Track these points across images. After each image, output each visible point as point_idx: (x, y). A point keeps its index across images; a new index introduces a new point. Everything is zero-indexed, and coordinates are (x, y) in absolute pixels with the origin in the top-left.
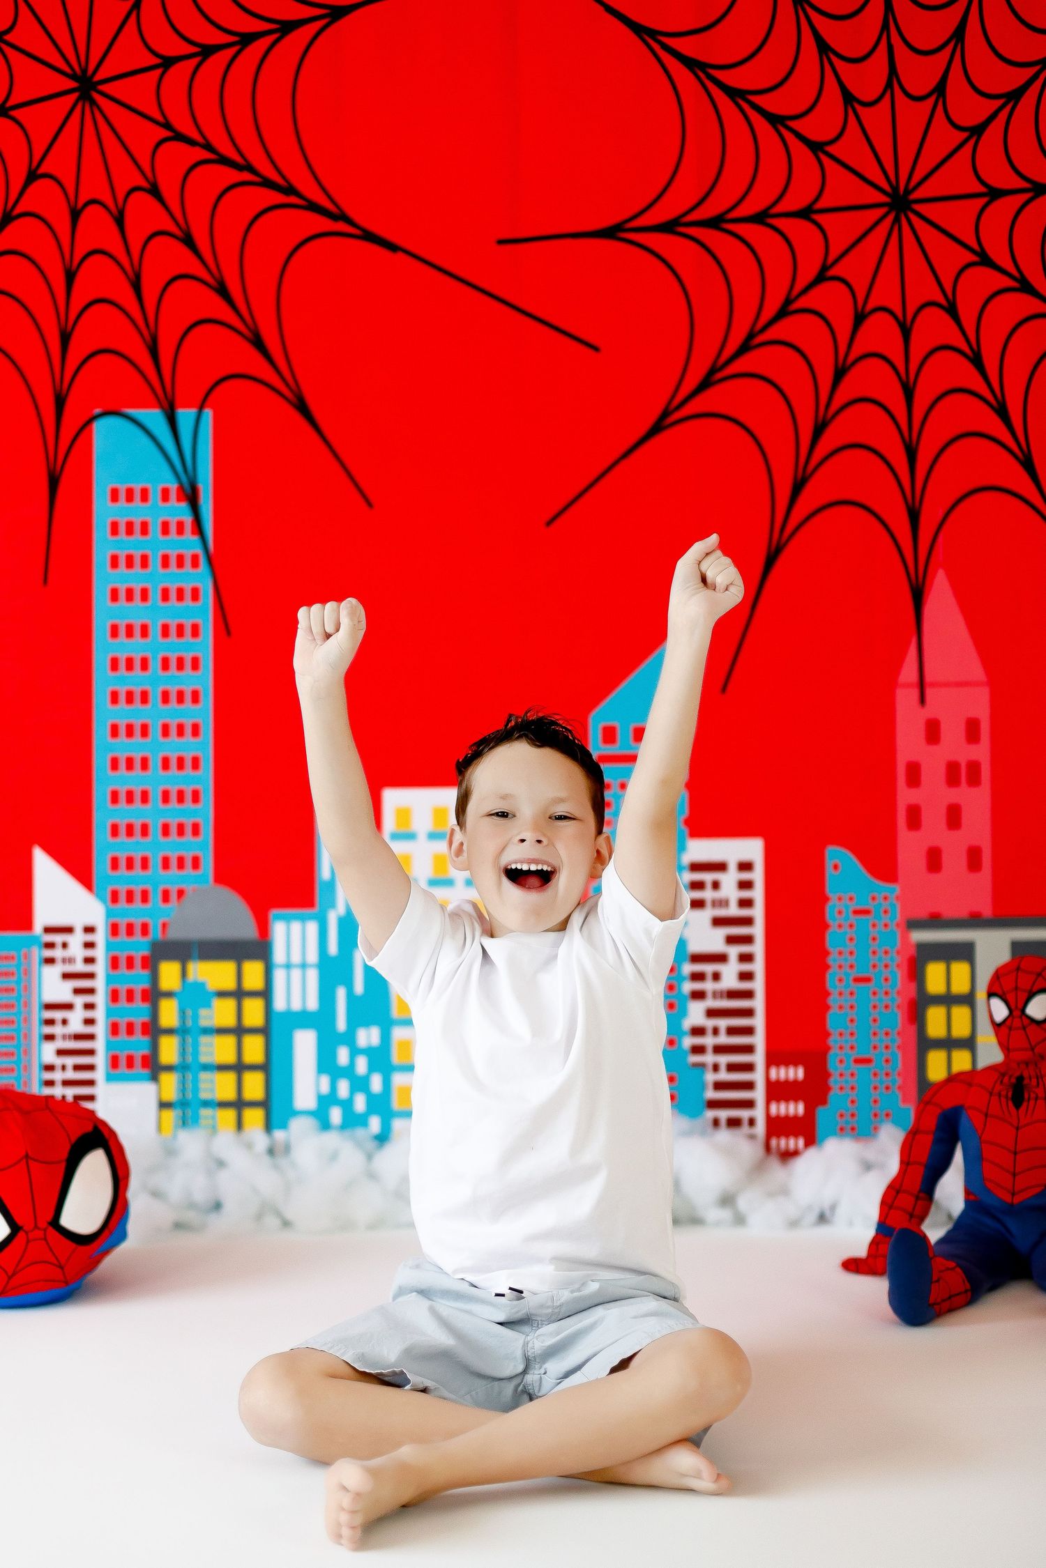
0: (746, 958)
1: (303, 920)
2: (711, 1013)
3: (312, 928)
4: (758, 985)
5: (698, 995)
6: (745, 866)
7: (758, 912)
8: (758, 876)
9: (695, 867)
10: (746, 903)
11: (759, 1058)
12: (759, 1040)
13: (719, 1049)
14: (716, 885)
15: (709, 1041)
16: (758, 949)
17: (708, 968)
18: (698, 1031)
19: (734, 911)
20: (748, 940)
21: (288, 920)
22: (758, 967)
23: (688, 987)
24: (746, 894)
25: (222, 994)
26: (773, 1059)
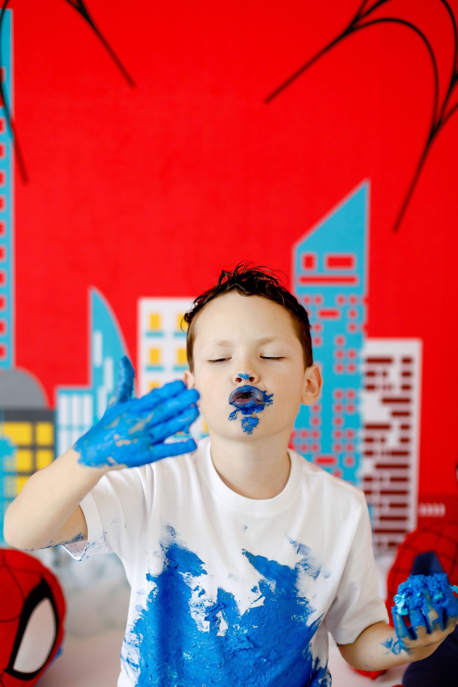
0: (405, 427)
1: (81, 394)
2: (379, 466)
3: (87, 401)
4: (414, 447)
5: (369, 453)
6: (407, 361)
7: (415, 394)
8: (416, 368)
9: (371, 360)
10: (406, 387)
11: (412, 499)
12: (413, 486)
13: (384, 493)
14: (385, 374)
15: (376, 486)
16: (415, 421)
17: (377, 434)
18: (368, 479)
19: (397, 393)
20: (406, 414)
21: (69, 393)
22: (414, 434)
23: (362, 447)
24: (406, 381)
25: (22, 447)
26: (423, 499)
